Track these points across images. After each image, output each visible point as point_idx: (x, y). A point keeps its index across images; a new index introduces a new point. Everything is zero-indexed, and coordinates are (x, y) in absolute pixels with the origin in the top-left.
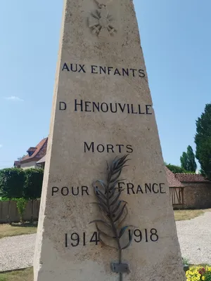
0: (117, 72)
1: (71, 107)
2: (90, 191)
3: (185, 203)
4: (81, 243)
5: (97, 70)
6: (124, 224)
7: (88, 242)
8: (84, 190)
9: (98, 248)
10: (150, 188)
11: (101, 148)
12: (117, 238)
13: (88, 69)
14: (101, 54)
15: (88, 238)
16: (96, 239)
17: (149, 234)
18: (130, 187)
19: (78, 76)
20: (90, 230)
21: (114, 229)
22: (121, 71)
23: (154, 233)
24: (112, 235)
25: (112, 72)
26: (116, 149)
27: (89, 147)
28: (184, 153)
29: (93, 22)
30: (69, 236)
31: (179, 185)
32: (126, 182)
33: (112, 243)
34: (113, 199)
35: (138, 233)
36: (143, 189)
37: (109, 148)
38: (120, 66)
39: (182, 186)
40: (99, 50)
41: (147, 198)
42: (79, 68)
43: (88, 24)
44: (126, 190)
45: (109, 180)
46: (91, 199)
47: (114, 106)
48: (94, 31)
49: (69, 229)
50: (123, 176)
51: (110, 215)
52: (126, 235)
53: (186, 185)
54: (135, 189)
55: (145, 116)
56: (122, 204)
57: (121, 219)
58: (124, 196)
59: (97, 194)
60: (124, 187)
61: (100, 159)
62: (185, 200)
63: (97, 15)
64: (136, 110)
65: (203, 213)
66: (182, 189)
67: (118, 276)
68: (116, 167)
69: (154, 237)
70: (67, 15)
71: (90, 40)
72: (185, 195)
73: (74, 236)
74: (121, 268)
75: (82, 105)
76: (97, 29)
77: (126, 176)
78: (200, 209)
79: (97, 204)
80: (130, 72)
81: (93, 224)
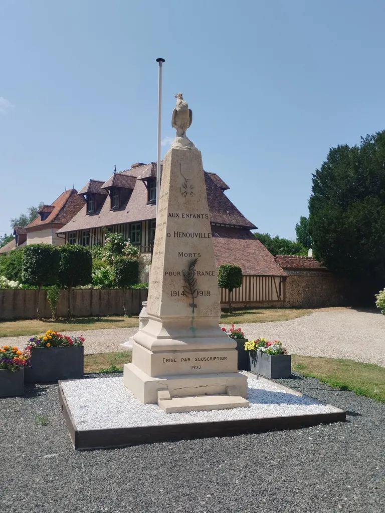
0: (194, 216)
1: (172, 235)
2: (181, 274)
3: (287, 300)
4: (177, 295)
5: (185, 216)
6: (196, 288)
7: (180, 295)
8: (179, 273)
9: (184, 297)
10: (208, 273)
11: (186, 255)
12: (192, 294)
13: (180, 216)
14: (187, 207)
15: (180, 293)
16: (184, 294)
17: (206, 293)
18: (199, 273)
19: (176, 219)
20: (181, 290)
21: (191, 290)
22: (196, 216)
23: (209, 293)
24: (190, 292)
25: (192, 217)
26: (193, 255)
27: (181, 254)
28: (303, 219)
29: (183, 190)
30: (172, 292)
31: (281, 272)
32: (197, 270)
33: (190, 296)
34: (191, 277)
35: (201, 292)
36: (205, 274)
37: (190, 255)
38: (196, 213)
39: (285, 274)
40: (186, 205)
41: (207, 277)
42: (176, 215)
43: (181, 191)
44: (197, 274)
45: (189, 270)
46: (182, 277)
47: (192, 234)
48: (184, 195)
49: (172, 289)
50: (196, 267)
51: (190, 284)
52: (196, 292)
53: (291, 273)
54: (201, 274)
55: (207, 239)
56: (195, 280)
57: (194, 286)
58: (196, 276)
59: (184, 275)
60: (196, 272)
61: (185, 260)
62: (288, 295)
63: (185, 187)
64: (203, 236)
65: (311, 313)
66: (284, 278)
67: (192, 308)
68: (193, 263)
69: (208, 294)
70: (170, 187)
71: (182, 200)
72: (288, 287)
73: (175, 292)
74: (193, 306)
75: (177, 234)
76: (185, 194)
77: (197, 268)
78: (309, 308)
79: (185, 280)
80: (201, 216)
81: (182, 288)
